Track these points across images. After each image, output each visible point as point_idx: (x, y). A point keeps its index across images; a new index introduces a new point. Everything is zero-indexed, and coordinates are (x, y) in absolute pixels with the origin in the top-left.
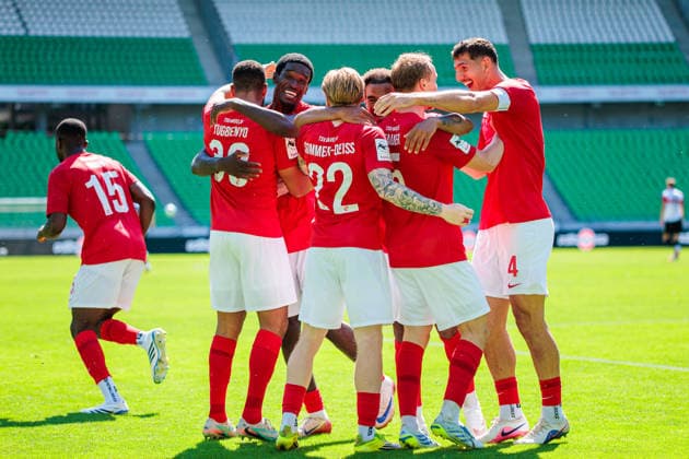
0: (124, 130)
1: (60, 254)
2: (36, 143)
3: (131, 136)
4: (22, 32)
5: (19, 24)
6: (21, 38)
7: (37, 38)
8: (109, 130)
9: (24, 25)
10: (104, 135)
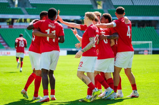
0: (155, 26)
1: (140, 54)
2: (135, 29)
3: (157, 28)
4: (132, 4)
5: (132, 3)
6: (132, 6)
7: (136, 6)
8: (152, 26)
9: (133, 3)
10: (151, 27)
